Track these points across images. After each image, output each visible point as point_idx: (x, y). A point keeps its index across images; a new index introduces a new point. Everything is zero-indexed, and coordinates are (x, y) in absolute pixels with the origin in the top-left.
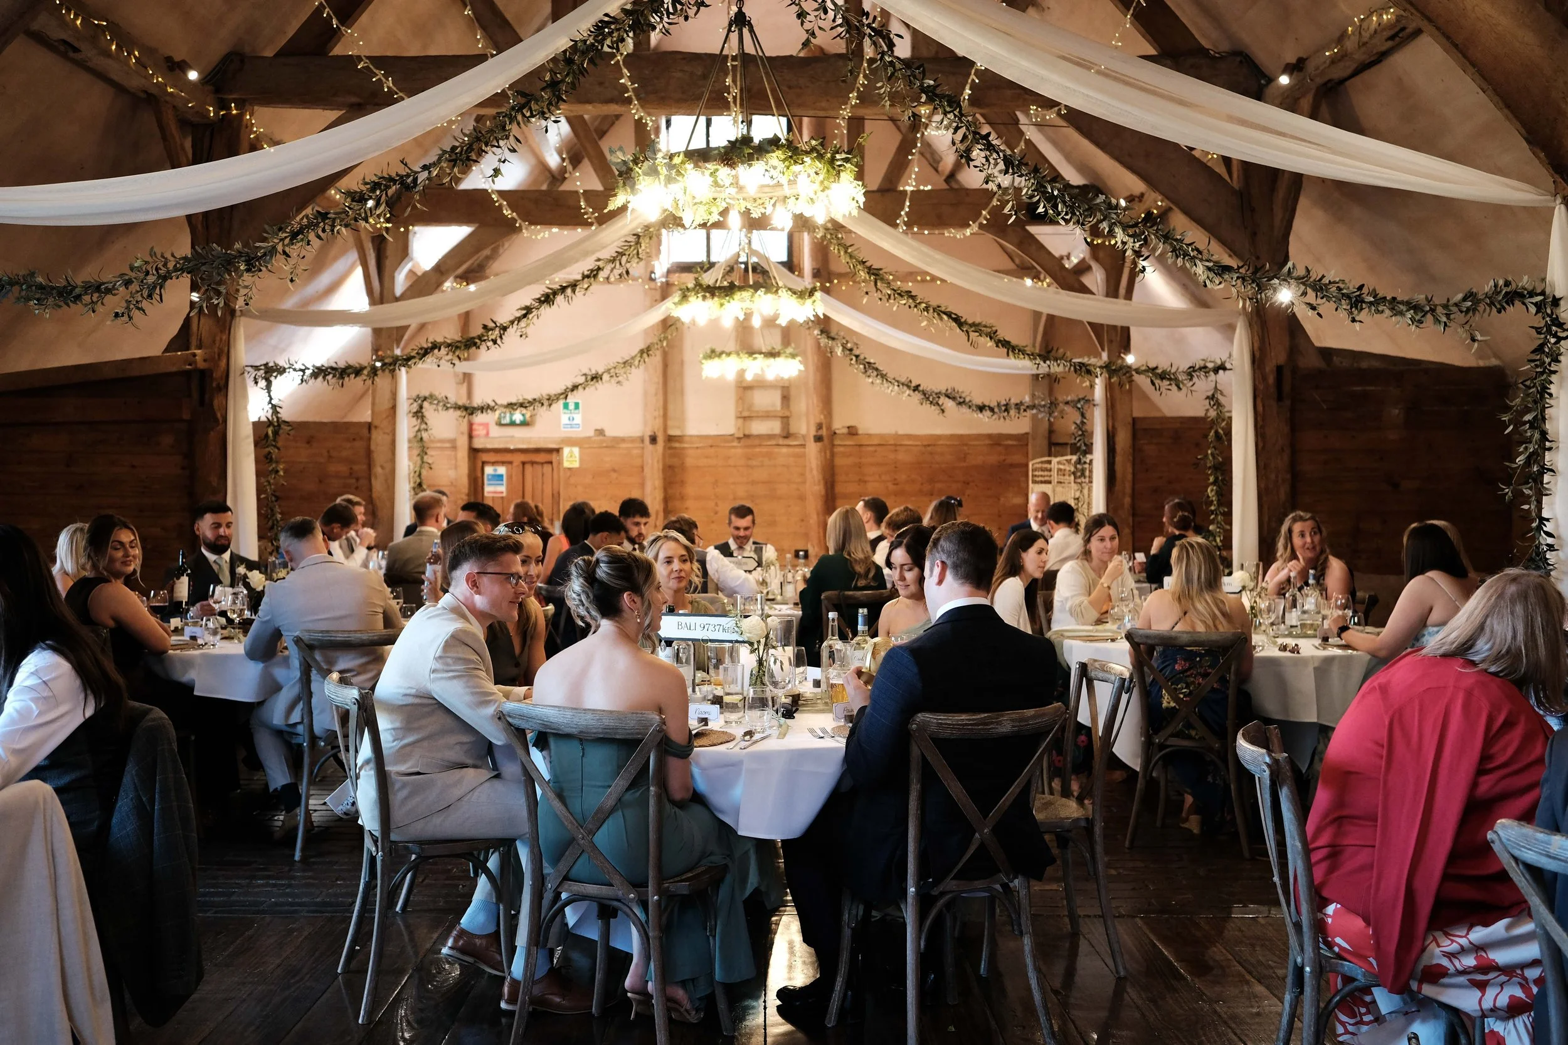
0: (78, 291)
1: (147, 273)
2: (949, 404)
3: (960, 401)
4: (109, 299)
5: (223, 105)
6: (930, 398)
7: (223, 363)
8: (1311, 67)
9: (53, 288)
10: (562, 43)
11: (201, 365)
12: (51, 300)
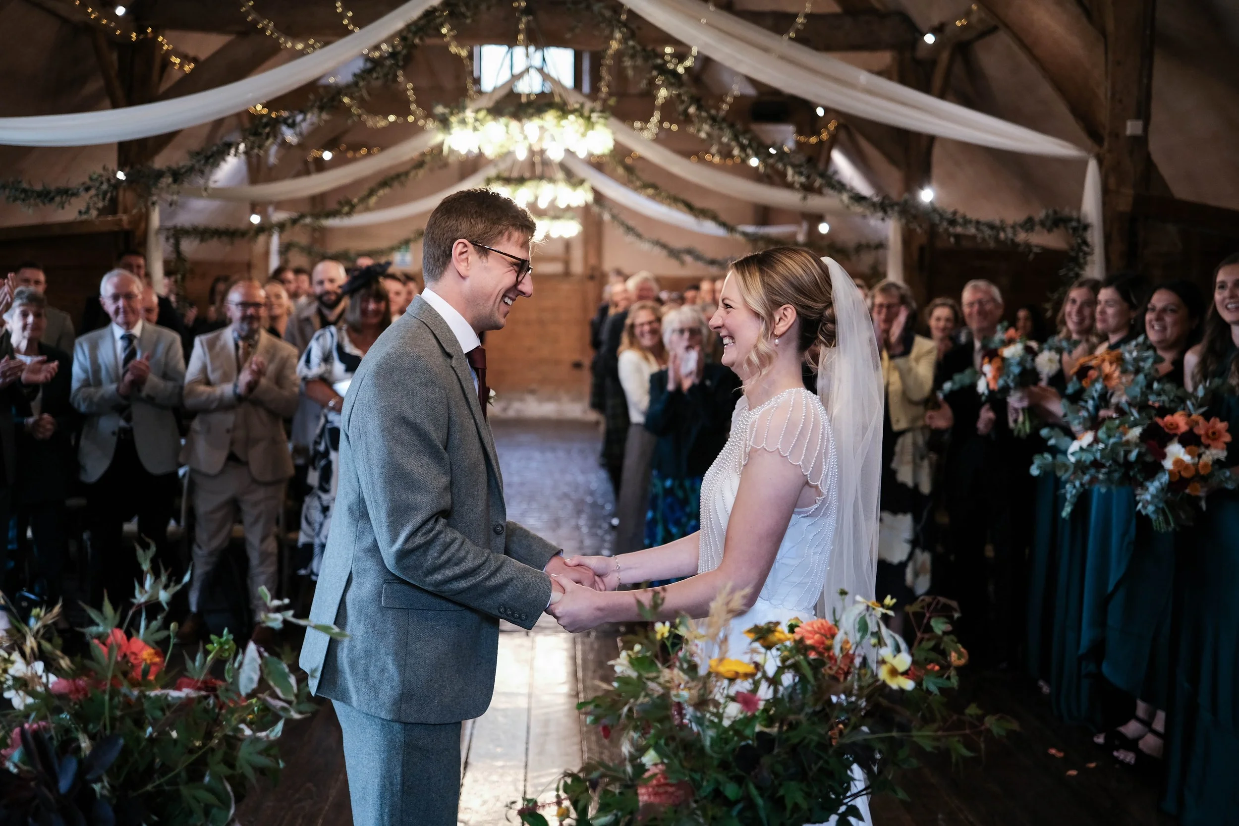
0: (52, 195)
1: (102, 183)
2: (688, 259)
3: (698, 257)
4: (74, 200)
5: (141, 31)
6: (674, 254)
7: (143, 225)
8: (948, 30)
9: (33, 192)
10: (399, 25)
11: (126, 226)
12: (32, 201)
